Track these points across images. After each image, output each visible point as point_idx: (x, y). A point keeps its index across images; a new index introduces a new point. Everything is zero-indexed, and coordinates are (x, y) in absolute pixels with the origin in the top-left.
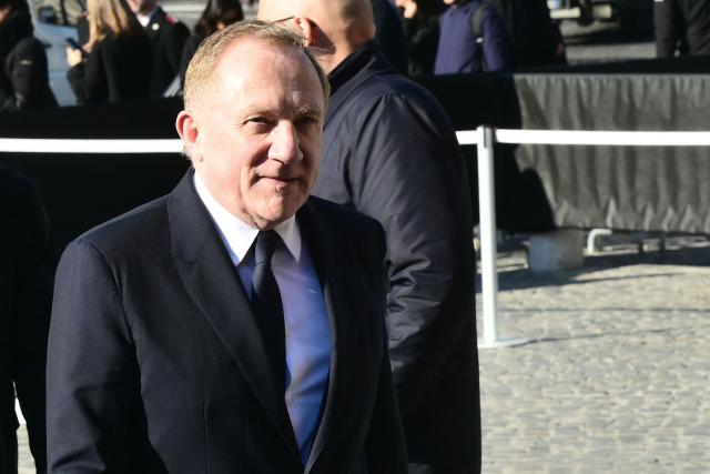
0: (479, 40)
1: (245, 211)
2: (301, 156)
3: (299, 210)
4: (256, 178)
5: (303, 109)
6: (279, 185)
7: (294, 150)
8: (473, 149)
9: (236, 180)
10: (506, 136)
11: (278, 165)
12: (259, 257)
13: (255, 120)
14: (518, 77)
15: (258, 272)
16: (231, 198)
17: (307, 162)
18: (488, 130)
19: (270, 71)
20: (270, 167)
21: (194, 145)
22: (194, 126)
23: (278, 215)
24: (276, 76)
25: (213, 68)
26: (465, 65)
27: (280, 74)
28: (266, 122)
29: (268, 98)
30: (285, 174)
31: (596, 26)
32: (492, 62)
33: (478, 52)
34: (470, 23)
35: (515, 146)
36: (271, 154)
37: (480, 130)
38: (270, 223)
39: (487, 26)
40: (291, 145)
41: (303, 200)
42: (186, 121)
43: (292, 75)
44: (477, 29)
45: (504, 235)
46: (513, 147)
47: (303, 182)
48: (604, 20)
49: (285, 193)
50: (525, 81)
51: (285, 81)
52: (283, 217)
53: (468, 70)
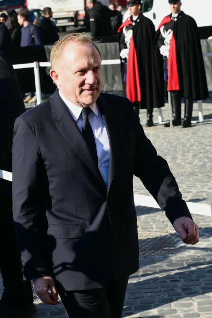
0: (33, 36)
1: (78, 102)
2: (97, 81)
3: (98, 99)
4: (82, 91)
5: (95, 65)
6: (90, 92)
7: (95, 79)
8: (32, 69)
9: (74, 92)
10: (42, 64)
11: (89, 86)
12: (84, 117)
13: (80, 71)
14: (45, 46)
15: (84, 121)
16: (73, 99)
17: (99, 83)
18: (37, 63)
19: (82, 53)
20: (86, 87)
21: (57, 81)
22: (56, 74)
23: (91, 102)
24: (84, 54)
25: (62, 53)
26: (29, 44)
27: (86, 53)
28: (83, 72)
29: (83, 63)
30: (92, 88)
31: (79, 28)
32: (37, 42)
33: (33, 40)
34: (30, 31)
35: (45, 67)
36: (86, 82)
37: (35, 63)
38: (88, 105)
39: (35, 32)
40: (93, 78)
41: (98, 95)
42: (53, 73)
43: (90, 53)
44: (32, 33)
45: (44, 95)
46: (45, 68)
47: (97, 89)
48: (82, 26)
49: (92, 95)
50: (48, 47)
51: (87, 56)
52: (93, 103)
53: (30, 45)
